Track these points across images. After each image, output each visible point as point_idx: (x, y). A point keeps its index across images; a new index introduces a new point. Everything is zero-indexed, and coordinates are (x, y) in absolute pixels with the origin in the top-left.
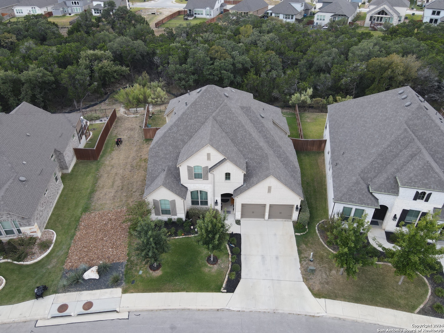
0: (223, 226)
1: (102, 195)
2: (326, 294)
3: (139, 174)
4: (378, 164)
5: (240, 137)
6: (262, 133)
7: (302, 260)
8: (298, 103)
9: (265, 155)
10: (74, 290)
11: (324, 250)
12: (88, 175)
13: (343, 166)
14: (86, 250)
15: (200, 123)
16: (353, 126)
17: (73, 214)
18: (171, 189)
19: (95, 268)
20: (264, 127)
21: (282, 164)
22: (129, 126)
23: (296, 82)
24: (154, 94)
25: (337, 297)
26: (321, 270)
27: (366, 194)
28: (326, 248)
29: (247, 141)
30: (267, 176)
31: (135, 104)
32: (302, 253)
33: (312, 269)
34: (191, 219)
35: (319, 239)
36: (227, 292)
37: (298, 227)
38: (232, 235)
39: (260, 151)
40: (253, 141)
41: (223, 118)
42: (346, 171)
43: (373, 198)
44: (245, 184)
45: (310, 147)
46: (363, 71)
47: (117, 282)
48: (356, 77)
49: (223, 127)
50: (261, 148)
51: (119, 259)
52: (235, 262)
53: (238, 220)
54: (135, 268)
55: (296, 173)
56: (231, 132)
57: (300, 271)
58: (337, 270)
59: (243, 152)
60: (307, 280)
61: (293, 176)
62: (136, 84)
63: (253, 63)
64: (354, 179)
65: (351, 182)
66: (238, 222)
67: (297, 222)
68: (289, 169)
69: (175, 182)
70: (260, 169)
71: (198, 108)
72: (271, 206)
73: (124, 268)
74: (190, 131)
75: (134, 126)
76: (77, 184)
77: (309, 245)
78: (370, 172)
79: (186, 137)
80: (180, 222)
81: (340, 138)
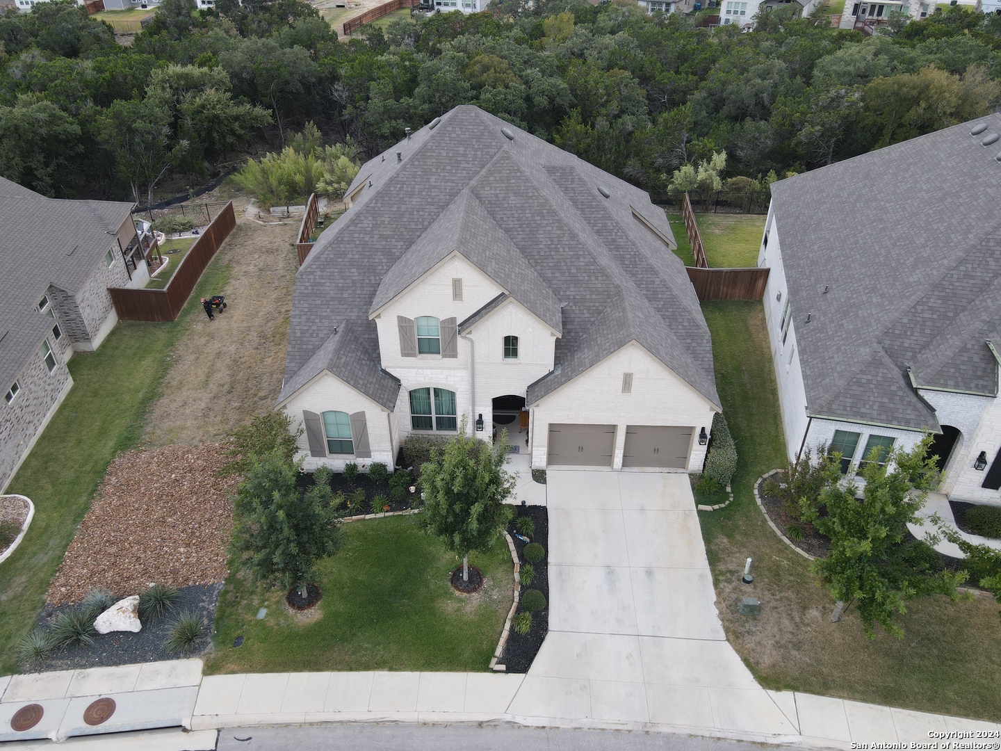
0: (495, 480)
1: (174, 406)
2: (796, 679)
3: (279, 354)
4: (930, 312)
5: (544, 243)
6: (604, 234)
7: (721, 578)
8: (689, 188)
9: (613, 289)
10: (67, 664)
11: (781, 551)
12: (145, 357)
13: (827, 323)
14: (113, 550)
15: (436, 207)
16: (846, 224)
17: (89, 455)
18: (352, 380)
19: (129, 602)
20: (610, 218)
21: (660, 317)
22: (264, 243)
23: (685, 139)
24: (332, 172)
25: (829, 688)
26: (776, 608)
27: (901, 393)
28: (787, 547)
29: (565, 254)
30: (620, 344)
31: (283, 196)
32: (719, 561)
33: (751, 603)
34: (411, 468)
35: (765, 521)
36: (508, 671)
37: (705, 488)
38: (523, 510)
39: (600, 278)
40: (581, 253)
41: (498, 192)
42: (839, 334)
43: (920, 406)
44: (560, 369)
45: (725, 290)
46: (854, 107)
47: (190, 640)
48: (836, 122)
49: (498, 216)
50: (602, 271)
51: (204, 576)
52: (532, 583)
53: (538, 471)
54: (246, 602)
55: (700, 341)
56: (520, 229)
57: (717, 612)
58: (824, 608)
59: (554, 282)
60: (737, 637)
61: (691, 348)
62: (287, 148)
63: (576, 96)
64: (865, 353)
65: (858, 362)
66: (539, 476)
67: (702, 477)
68: (680, 331)
69: (364, 362)
70: (601, 328)
71: (431, 167)
72: (630, 430)
73: (216, 601)
74: (409, 227)
75: (276, 244)
76: (110, 379)
77: (738, 537)
78: (909, 333)
79: (396, 244)
80: (379, 474)
81: (811, 255)
